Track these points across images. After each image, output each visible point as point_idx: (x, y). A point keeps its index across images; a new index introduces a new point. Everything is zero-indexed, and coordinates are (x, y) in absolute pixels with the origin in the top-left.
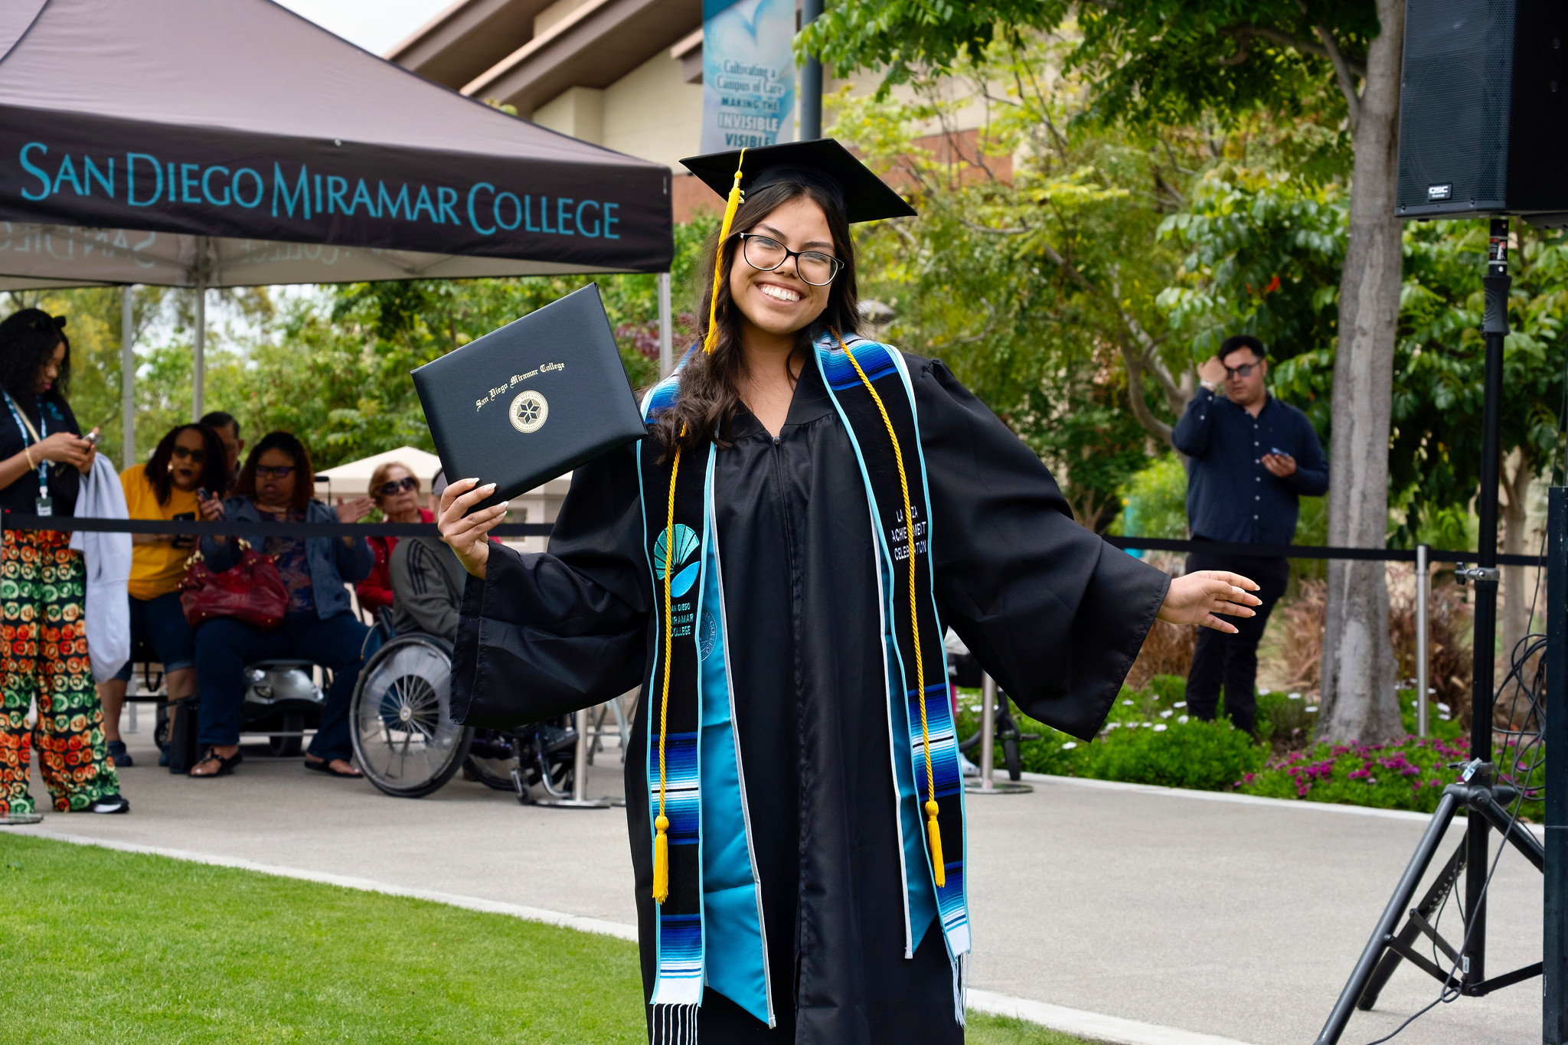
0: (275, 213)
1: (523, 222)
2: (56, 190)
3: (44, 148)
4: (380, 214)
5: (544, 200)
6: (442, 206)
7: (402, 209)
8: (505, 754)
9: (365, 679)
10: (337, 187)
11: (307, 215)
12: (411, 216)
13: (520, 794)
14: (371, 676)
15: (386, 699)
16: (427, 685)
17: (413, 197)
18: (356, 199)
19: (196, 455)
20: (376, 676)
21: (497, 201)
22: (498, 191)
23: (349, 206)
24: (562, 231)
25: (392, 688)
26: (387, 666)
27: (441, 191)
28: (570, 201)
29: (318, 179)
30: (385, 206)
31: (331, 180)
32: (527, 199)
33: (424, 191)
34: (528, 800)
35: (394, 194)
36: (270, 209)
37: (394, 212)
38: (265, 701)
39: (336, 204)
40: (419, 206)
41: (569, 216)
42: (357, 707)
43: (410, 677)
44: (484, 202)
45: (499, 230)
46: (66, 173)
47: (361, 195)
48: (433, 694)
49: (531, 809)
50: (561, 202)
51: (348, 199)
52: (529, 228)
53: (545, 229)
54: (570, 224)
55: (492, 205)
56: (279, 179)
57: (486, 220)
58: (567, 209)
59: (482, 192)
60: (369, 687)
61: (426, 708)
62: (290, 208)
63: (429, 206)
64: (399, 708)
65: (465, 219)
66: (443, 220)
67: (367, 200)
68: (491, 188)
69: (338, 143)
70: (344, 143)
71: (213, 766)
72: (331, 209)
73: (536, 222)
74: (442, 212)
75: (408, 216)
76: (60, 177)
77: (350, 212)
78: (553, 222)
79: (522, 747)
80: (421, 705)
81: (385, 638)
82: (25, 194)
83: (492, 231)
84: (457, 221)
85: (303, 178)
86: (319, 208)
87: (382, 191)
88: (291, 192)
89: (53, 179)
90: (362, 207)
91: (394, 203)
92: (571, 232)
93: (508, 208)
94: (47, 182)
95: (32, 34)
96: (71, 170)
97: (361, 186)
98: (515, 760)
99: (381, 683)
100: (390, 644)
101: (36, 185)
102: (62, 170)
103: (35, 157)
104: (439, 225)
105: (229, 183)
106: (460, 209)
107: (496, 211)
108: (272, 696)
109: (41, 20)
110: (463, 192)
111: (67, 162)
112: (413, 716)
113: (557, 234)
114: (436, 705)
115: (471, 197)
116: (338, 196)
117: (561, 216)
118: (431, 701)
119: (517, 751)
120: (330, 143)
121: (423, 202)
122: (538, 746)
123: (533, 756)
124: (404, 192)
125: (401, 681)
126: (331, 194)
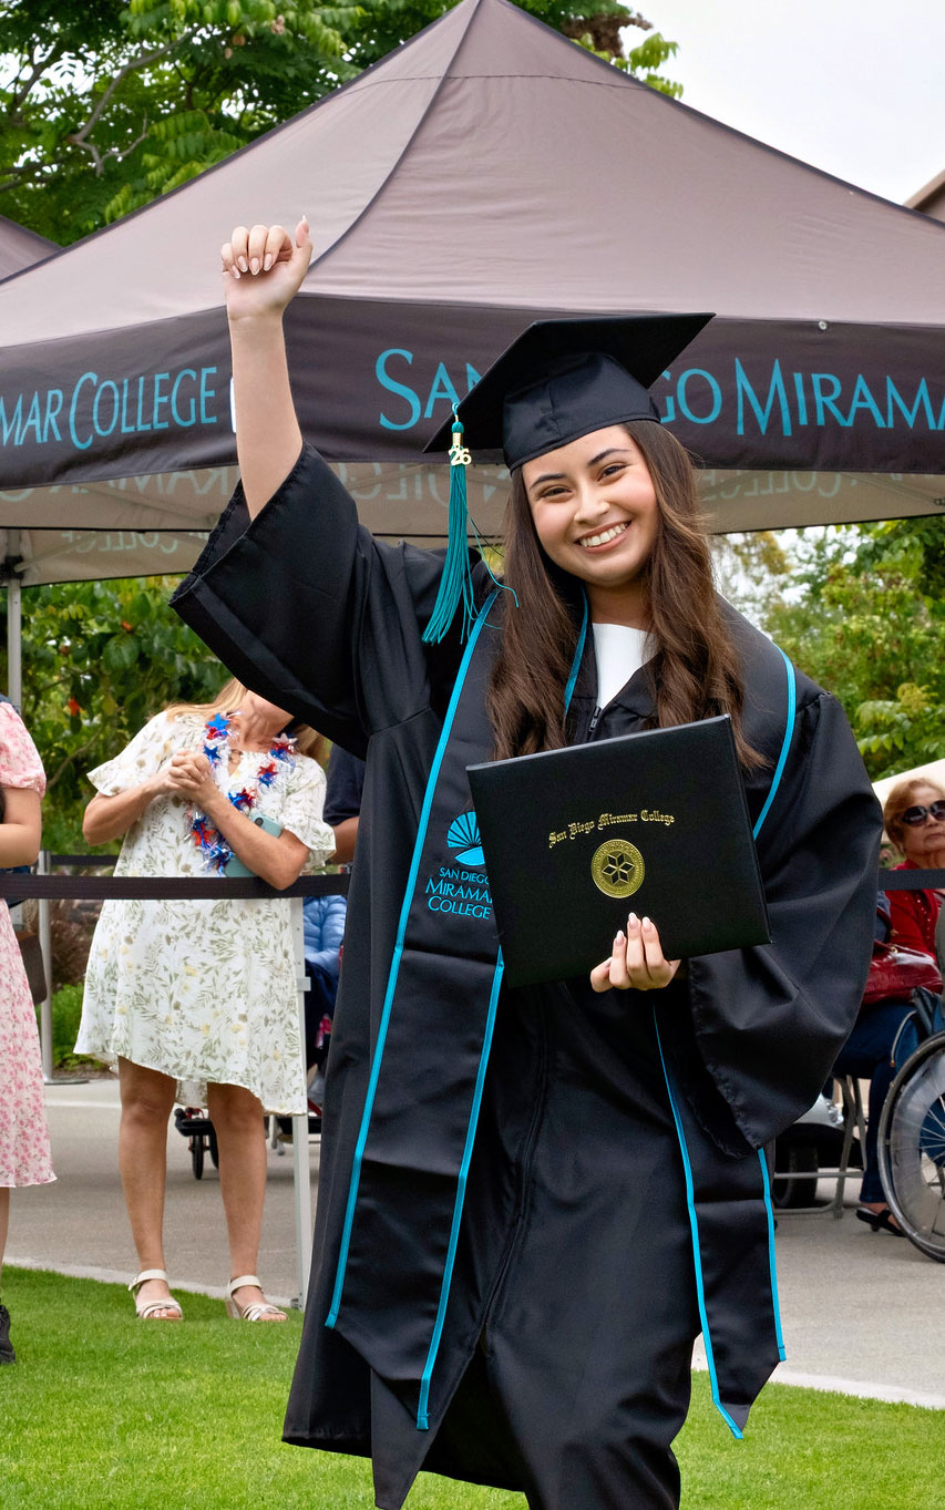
0: (740, 430)
2: (428, 414)
3: (408, 356)
4: (891, 425)
7: (921, 415)
9: (898, 1094)
10: (827, 388)
11: (787, 431)
12: (936, 426)
14: (905, 1090)
15: (928, 1122)
17: (937, 398)
18: (856, 404)
20: (913, 1090)
23: (846, 415)
26: (926, 1074)
29: (798, 378)
30: (897, 411)
31: (816, 378)
35: (908, 394)
36: (735, 425)
37: (910, 419)
39: (827, 414)
42: (888, 1136)
46: (442, 389)
47: (862, 398)
51: (845, 403)
56: (742, 381)
60: (904, 1105)
62: (763, 420)
67: (871, 404)
69: (823, 326)
70: (830, 324)
72: (821, 420)
75: (932, 426)
76: (434, 394)
77: (849, 423)
81: (923, 1035)
82: (384, 422)
85: (777, 378)
86: (803, 420)
87: (891, 390)
88: (763, 403)
89: (424, 399)
90: (864, 414)
91: (910, 409)
94: (416, 404)
95: (387, 194)
96: (448, 385)
97: (861, 384)
99: (920, 1101)
100: (930, 1043)
101: (400, 408)
102: (436, 385)
103: (396, 369)
105: (673, 393)
109: (400, 174)
111: (442, 373)
116: (829, 400)
120: (811, 326)
124: (923, 390)
126: (819, 398)
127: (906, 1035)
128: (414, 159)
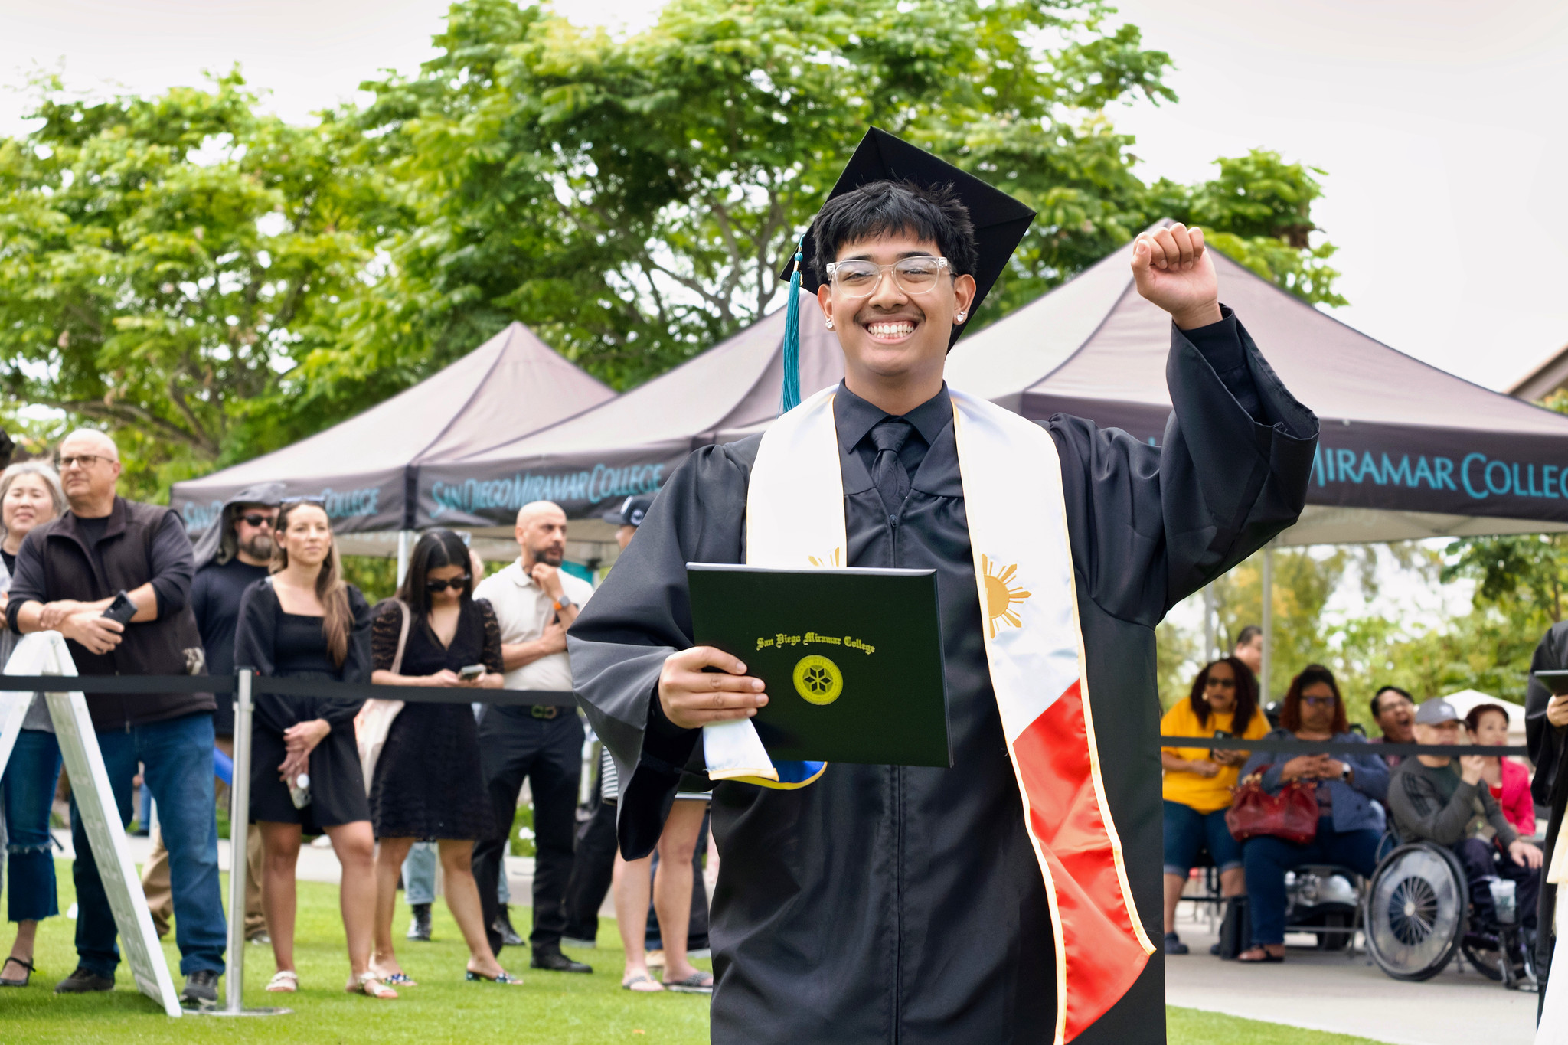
1: (1512, 488)
4: (1385, 480)
5: (1531, 469)
6: (1439, 474)
7: (1403, 478)
8: (1493, 947)
10: (1346, 459)
11: (1320, 484)
12: (1412, 482)
13: (1505, 980)
14: (1383, 876)
15: (1395, 896)
16: (1427, 886)
17: (1413, 466)
18: (1363, 469)
19: (1226, 683)
20: (1388, 876)
21: (1489, 469)
22: (1490, 459)
23: (1356, 475)
24: (1547, 493)
25: (1400, 887)
26: (1396, 868)
27: (1438, 461)
28: (1555, 469)
29: (1329, 453)
30: (1389, 476)
31: (1340, 453)
32: (1516, 468)
33: (1423, 462)
34: (1512, 986)
35: (1396, 464)
37: (1396, 478)
38: (1310, 903)
39: (1347, 475)
40: (1419, 474)
41: (1554, 481)
43: (1414, 879)
44: (1476, 470)
45: (1491, 494)
47: (1368, 465)
48: (1431, 894)
49: (1513, 994)
50: (1547, 469)
51: (1356, 468)
52: (1518, 491)
53: (1533, 492)
54: (1554, 488)
55: (1482, 472)
57: (1479, 486)
58: (1552, 475)
59: (1475, 463)
60: (1381, 886)
61: (1428, 904)
63: (1428, 474)
64: (1403, 903)
65: (1460, 485)
66: (1440, 485)
67: (1373, 469)
68: (1483, 458)
69: (1346, 423)
70: (1353, 423)
71: (1257, 954)
72: (1342, 477)
73: (1524, 485)
74: (1440, 479)
75: (1409, 483)
77: (1359, 479)
78: (1539, 486)
79: (1507, 939)
80: (1424, 902)
81: (1395, 844)
83: (1484, 495)
84: (1452, 486)
86: (1332, 476)
87: (1386, 462)
90: (1368, 477)
91: (1396, 472)
92: (1555, 495)
93: (1498, 477)
95: (1098, 337)
97: (1368, 458)
98: (1503, 950)
99: (1390, 883)
100: (1399, 849)
104: (1437, 491)
106: (1456, 475)
107: (1488, 479)
108: (1316, 899)
109: (1107, 325)
110: (1458, 462)
112: (1417, 912)
113: (1544, 499)
114: (1434, 903)
115: (1465, 466)
116: (1347, 466)
117: (1547, 481)
118: (1431, 899)
119: (1503, 943)
120: (1338, 423)
121: (1423, 470)
122: (1522, 938)
123: (1517, 948)
124: (1405, 463)
125: (1406, 881)
126: (1342, 465)
127: (1385, 845)
128: (1117, 317)
